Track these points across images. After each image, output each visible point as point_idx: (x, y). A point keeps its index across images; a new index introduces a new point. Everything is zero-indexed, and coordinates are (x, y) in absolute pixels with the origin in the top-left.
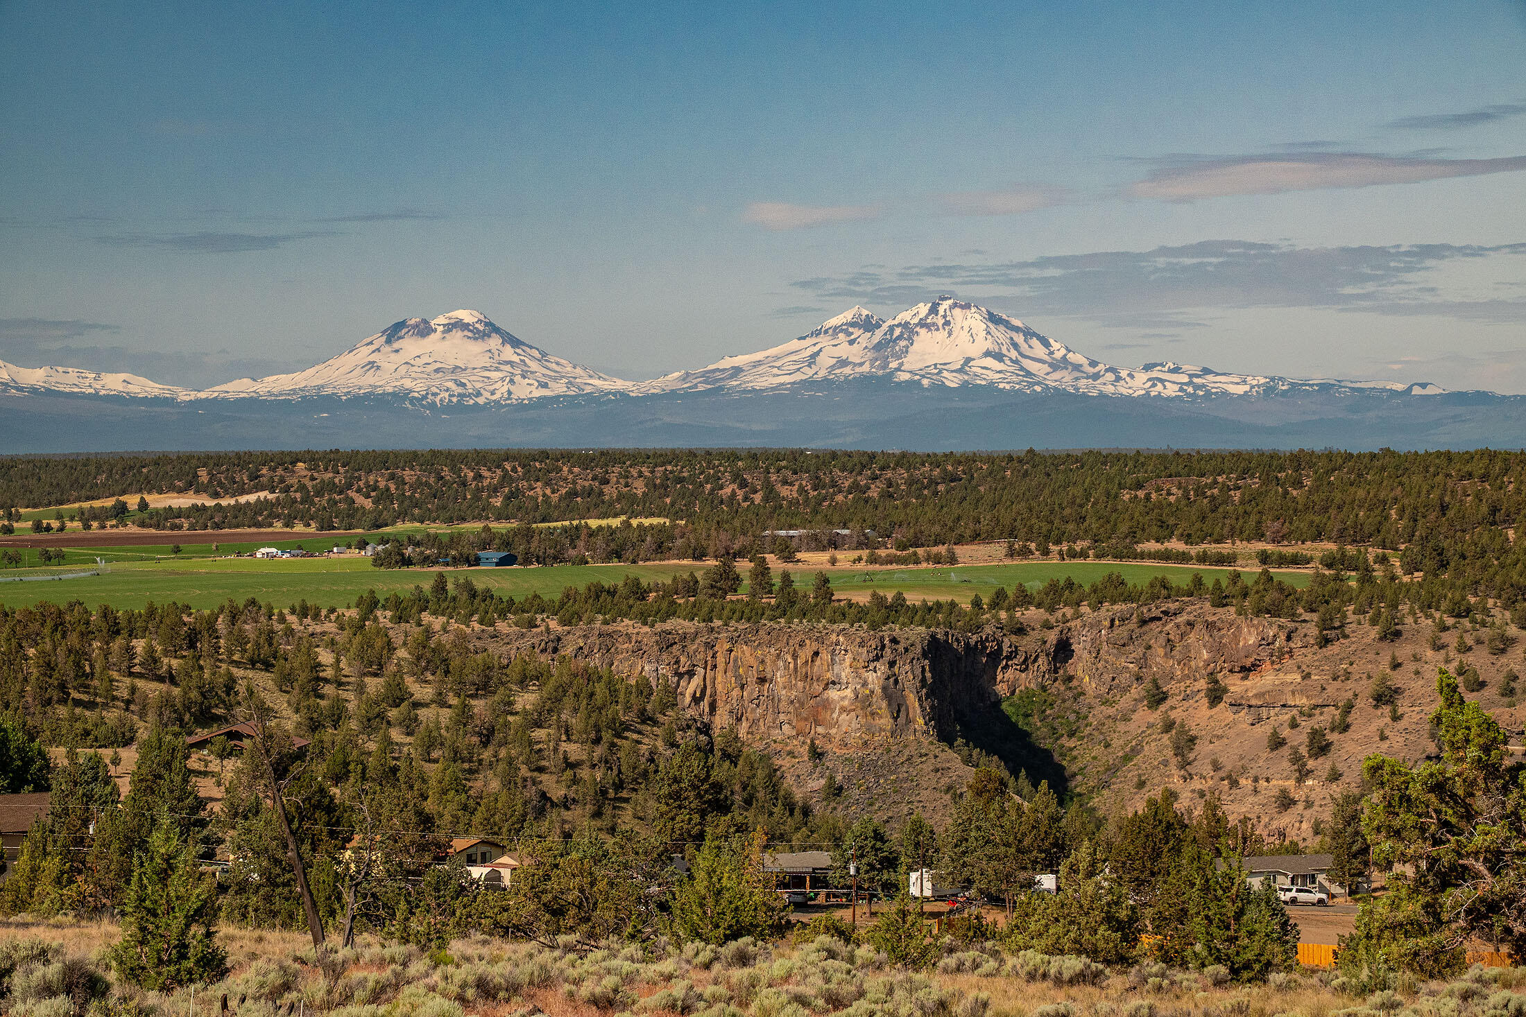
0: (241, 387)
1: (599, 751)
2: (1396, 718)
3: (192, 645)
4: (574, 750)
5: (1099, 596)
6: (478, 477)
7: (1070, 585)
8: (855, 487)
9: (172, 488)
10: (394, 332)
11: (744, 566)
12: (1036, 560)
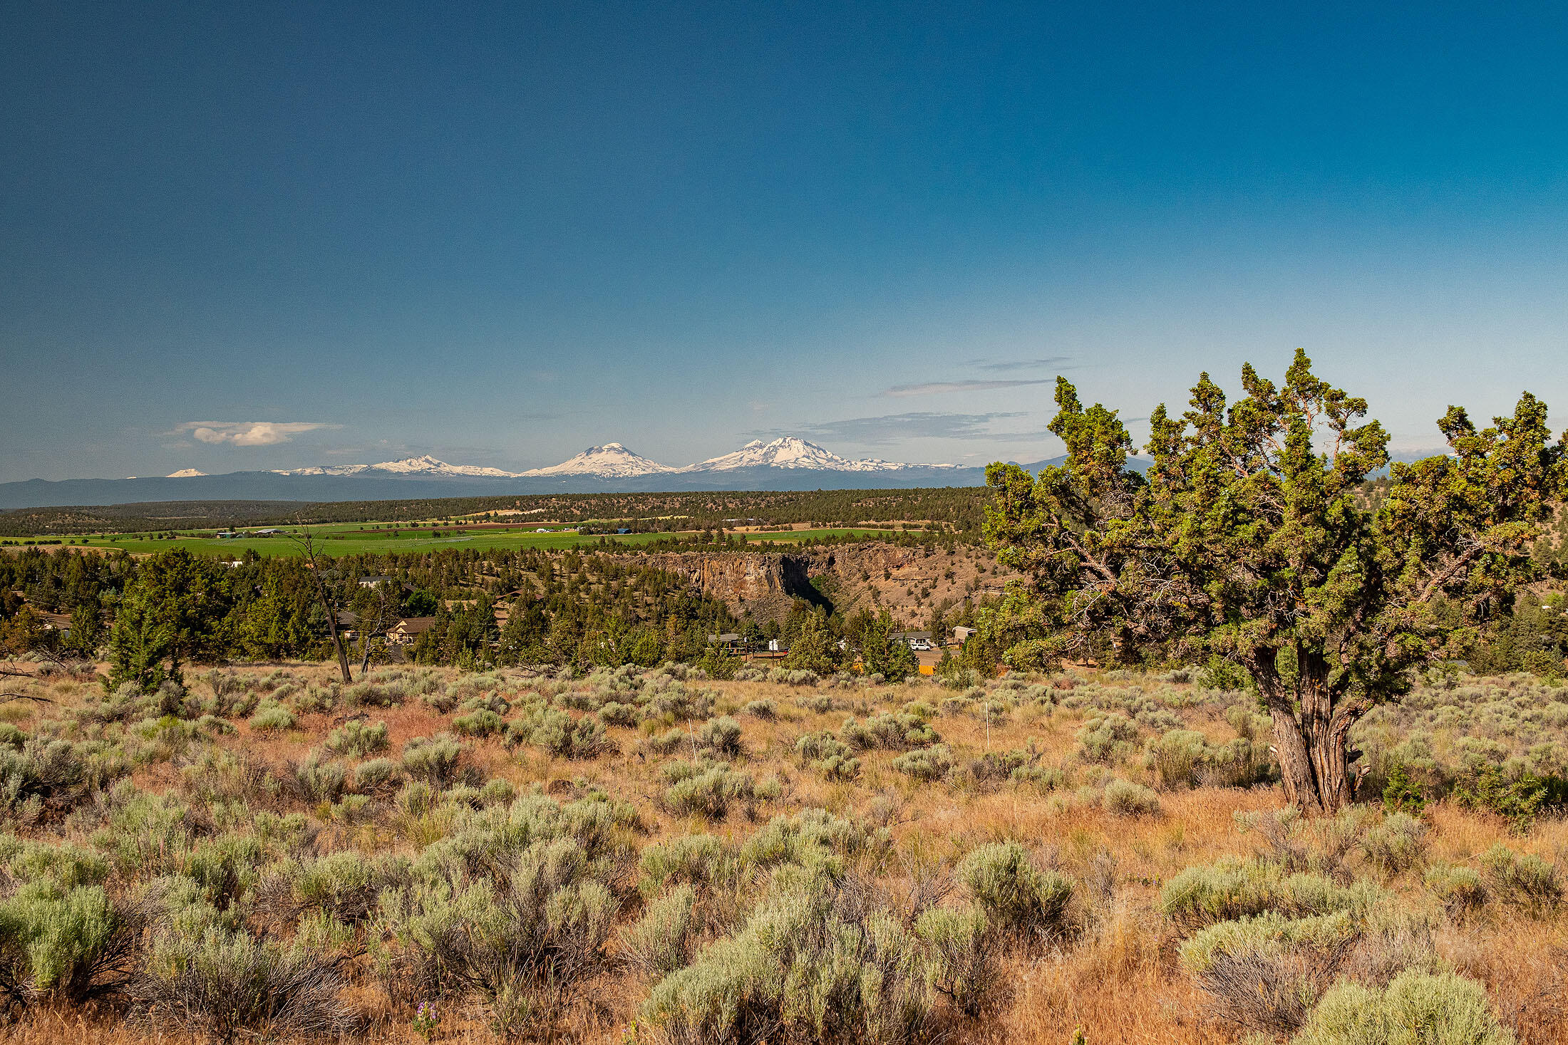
0: (534, 472)
1: (659, 599)
2: (953, 583)
3: (506, 563)
4: (649, 599)
5: (845, 540)
6: (619, 502)
7: (834, 537)
8: (756, 503)
9: (506, 508)
10: (589, 452)
11: (714, 532)
12: (822, 528)
